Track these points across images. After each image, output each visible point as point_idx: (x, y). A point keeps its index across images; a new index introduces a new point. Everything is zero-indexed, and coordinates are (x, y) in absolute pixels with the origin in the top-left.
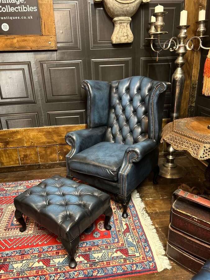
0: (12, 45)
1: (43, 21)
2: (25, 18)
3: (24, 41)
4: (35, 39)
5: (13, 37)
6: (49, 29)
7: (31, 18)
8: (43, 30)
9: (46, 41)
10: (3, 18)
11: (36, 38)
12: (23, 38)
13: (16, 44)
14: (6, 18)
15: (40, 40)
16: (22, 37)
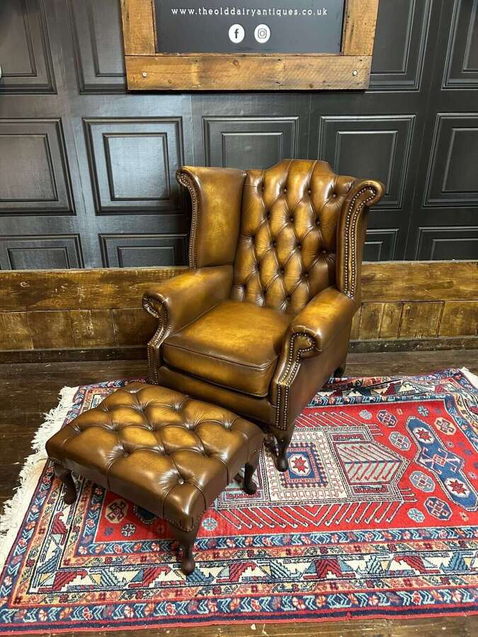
0: (270, 78)
1: (350, 23)
2: (310, 13)
3: (299, 67)
4: (325, 64)
5: (277, 58)
6: (359, 41)
7: (325, 13)
8: (347, 42)
9: (346, 69)
10: (262, 12)
11: (328, 60)
12: (298, 61)
13: (281, 75)
14: (268, 12)
15: (335, 66)
16: (297, 59)
